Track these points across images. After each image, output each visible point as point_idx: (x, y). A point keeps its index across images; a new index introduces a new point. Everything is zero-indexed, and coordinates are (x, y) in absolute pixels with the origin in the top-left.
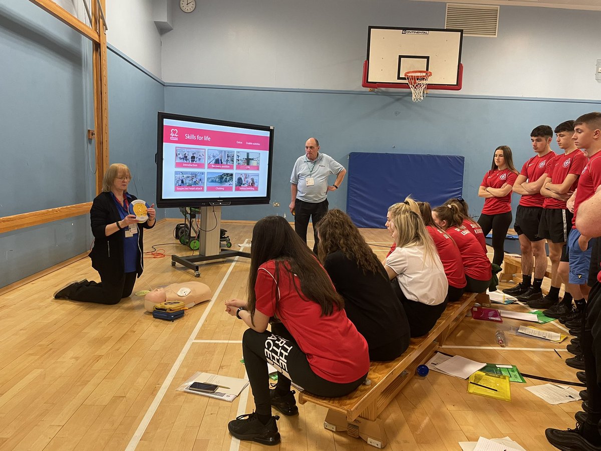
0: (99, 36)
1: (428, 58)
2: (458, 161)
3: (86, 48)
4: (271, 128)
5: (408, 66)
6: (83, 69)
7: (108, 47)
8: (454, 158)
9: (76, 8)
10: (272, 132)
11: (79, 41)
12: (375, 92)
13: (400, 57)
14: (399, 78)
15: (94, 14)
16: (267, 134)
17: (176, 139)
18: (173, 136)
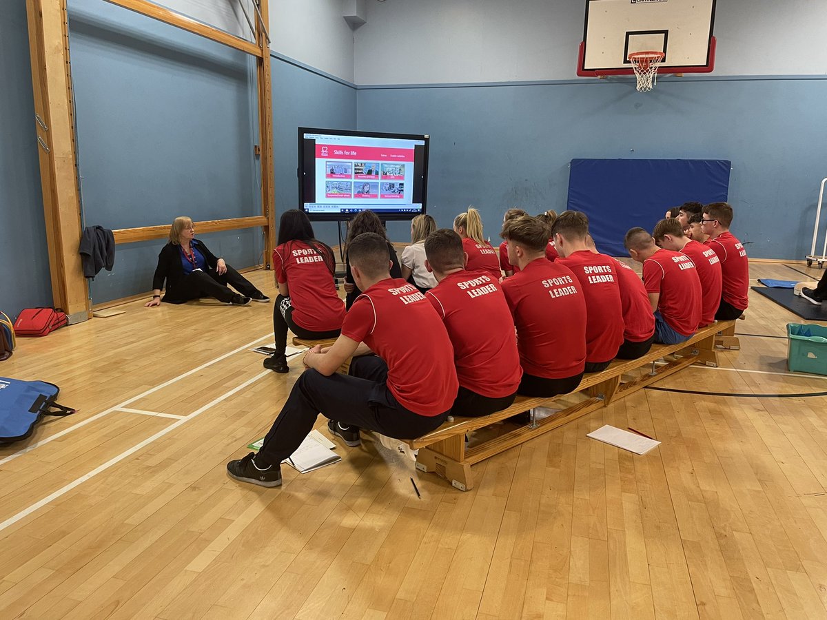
0: (262, 50)
1: (666, 32)
2: (721, 168)
3: (252, 63)
4: (426, 136)
5: (638, 45)
6: (249, 84)
7: (271, 55)
8: (714, 163)
9: (241, 23)
10: (427, 140)
11: (244, 59)
12: (608, 80)
13: (628, 34)
14: (626, 61)
15: (258, 28)
16: (422, 143)
17: (327, 155)
18: (324, 152)
